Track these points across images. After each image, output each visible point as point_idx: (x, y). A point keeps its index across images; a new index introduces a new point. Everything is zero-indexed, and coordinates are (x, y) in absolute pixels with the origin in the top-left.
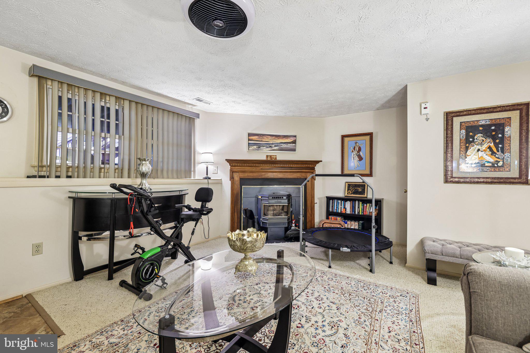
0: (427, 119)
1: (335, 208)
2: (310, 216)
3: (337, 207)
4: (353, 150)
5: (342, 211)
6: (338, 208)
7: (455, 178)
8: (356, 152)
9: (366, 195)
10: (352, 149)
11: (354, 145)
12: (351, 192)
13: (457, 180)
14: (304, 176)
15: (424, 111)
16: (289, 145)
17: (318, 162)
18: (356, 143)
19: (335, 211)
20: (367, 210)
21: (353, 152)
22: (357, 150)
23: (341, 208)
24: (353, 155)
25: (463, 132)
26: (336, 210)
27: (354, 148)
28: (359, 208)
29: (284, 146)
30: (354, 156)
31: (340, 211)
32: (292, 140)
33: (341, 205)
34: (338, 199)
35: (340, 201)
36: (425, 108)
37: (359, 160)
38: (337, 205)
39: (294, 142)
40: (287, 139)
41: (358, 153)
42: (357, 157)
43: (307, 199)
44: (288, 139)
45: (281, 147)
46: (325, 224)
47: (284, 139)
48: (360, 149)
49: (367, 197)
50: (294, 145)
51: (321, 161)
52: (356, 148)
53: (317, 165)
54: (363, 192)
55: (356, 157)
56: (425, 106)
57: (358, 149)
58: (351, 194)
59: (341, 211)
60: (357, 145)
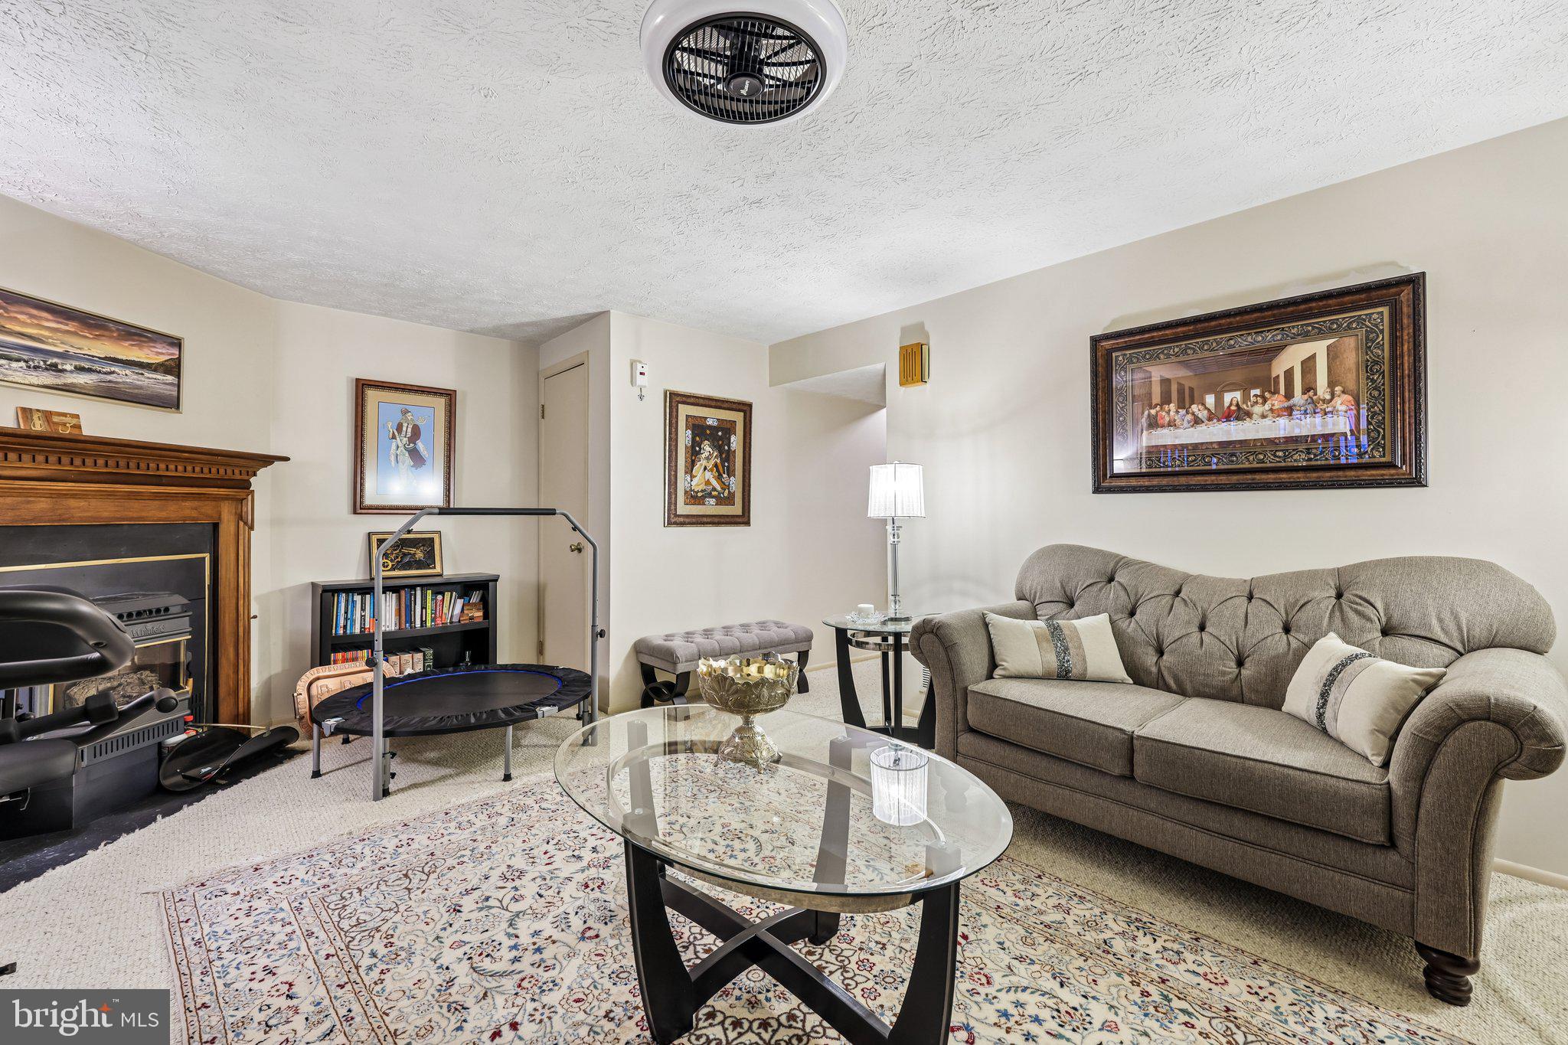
0: (641, 397)
1: (342, 622)
2: (231, 672)
3: (346, 619)
4: (396, 433)
5: (367, 626)
6: (353, 621)
7: (680, 516)
8: (405, 440)
9: (438, 570)
10: (391, 427)
11: (399, 417)
12: (390, 564)
13: (682, 520)
14: (210, 512)
15: (640, 380)
16: (146, 375)
17: (267, 460)
18: (405, 412)
19: (341, 632)
20: (445, 610)
21: (394, 437)
22: (409, 434)
23: (363, 617)
24: (394, 447)
25: (689, 432)
26: (345, 627)
27: (399, 428)
28: (423, 607)
29: (126, 377)
30: (398, 452)
31: (357, 631)
32: (162, 359)
33: (363, 609)
34: (349, 590)
35: (358, 598)
36: (641, 374)
37: (412, 463)
38: (346, 613)
39: (174, 368)
40: (140, 347)
41: (412, 445)
42: (407, 455)
43: (221, 604)
44: (146, 351)
45: (109, 377)
46: (314, 686)
47: (126, 344)
48: (416, 433)
49: (441, 575)
50: (170, 378)
51: (287, 459)
52: (404, 429)
53: (261, 472)
54: (429, 560)
55: (404, 455)
56: (642, 371)
57: (409, 430)
58: (393, 569)
59: (363, 628)
60: (407, 420)
